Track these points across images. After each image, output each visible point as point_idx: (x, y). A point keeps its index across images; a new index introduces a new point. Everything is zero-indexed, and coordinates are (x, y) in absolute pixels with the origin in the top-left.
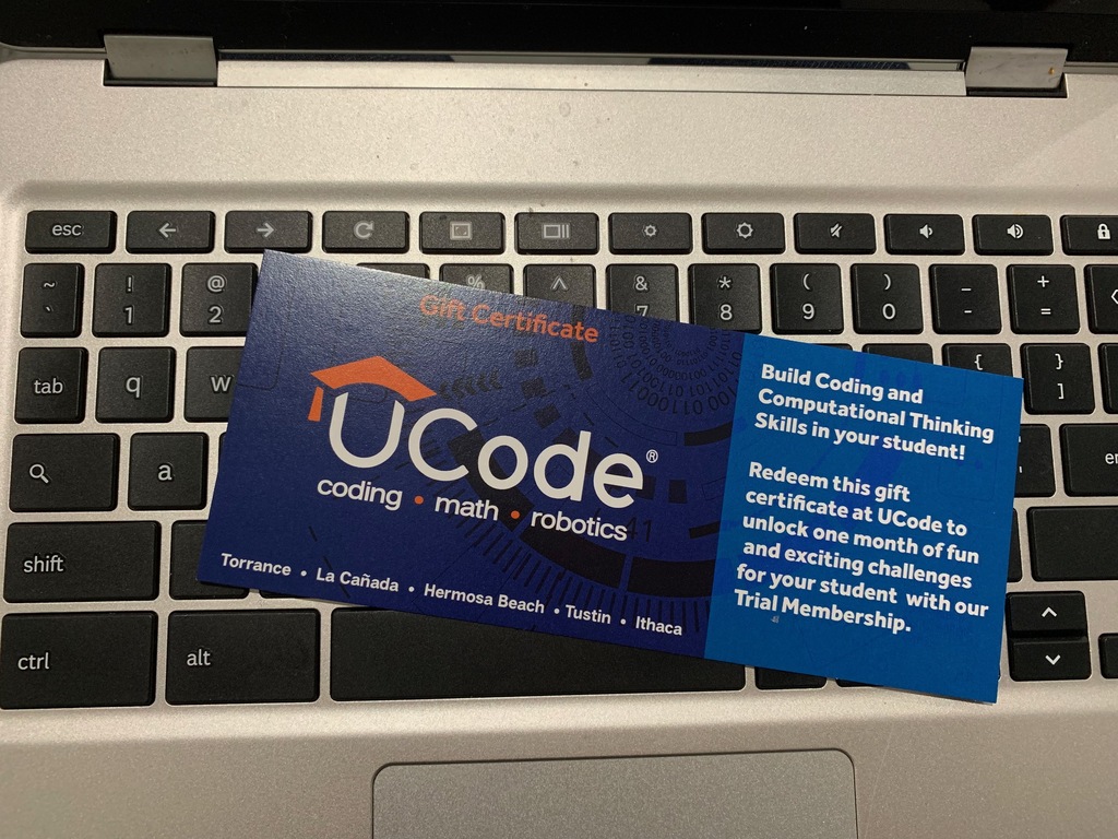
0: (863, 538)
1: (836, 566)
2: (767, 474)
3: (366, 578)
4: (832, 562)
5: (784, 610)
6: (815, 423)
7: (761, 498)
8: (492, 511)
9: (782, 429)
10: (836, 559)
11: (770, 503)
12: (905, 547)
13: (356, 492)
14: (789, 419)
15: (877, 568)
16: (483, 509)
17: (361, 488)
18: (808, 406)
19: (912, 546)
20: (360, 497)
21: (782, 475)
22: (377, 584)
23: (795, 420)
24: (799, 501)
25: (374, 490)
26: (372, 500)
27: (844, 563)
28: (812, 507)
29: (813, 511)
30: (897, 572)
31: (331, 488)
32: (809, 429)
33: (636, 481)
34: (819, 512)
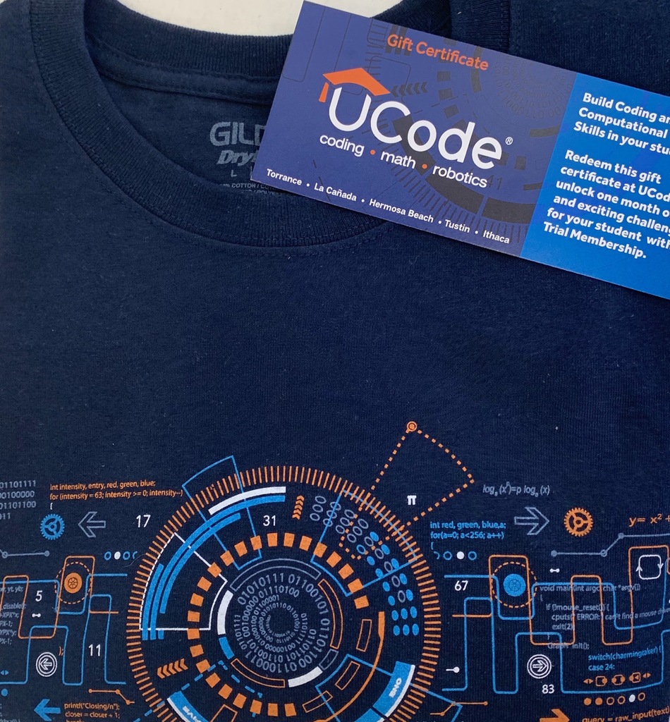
0: (627, 201)
1: (607, 215)
2: (576, 158)
3: (340, 191)
4: (605, 213)
5: (571, 237)
6: (611, 131)
7: (570, 172)
8: (412, 163)
9: (590, 133)
10: (608, 212)
11: (575, 175)
12: (652, 210)
13: (340, 144)
14: (595, 127)
15: (632, 220)
16: (407, 162)
17: (343, 142)
18: (608, 121)
19: (656, 210)
20: (341, 147)
21: (585, 160)
22: (345, 196)
23: (599, 128)
24: (592, 176)
25: (350, 144)
26: (348, 149)
27: (613, 214)
28: (600, 180)
29: (600, 182)
30: (644, 223)
31: (327, 140)
32: (606, 134)
33: (497, 155)
34: (603, 183)
